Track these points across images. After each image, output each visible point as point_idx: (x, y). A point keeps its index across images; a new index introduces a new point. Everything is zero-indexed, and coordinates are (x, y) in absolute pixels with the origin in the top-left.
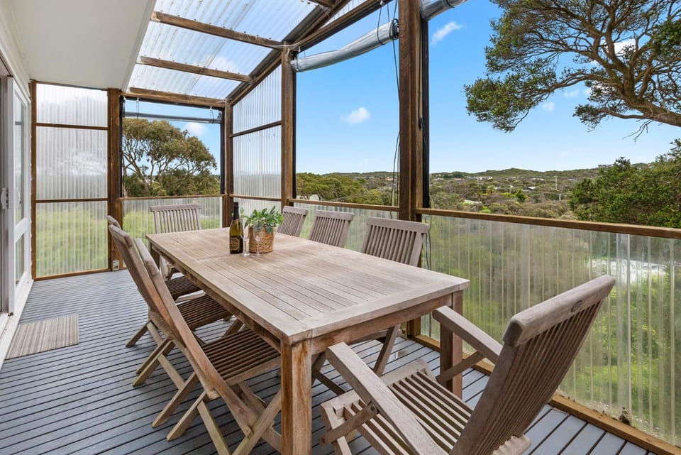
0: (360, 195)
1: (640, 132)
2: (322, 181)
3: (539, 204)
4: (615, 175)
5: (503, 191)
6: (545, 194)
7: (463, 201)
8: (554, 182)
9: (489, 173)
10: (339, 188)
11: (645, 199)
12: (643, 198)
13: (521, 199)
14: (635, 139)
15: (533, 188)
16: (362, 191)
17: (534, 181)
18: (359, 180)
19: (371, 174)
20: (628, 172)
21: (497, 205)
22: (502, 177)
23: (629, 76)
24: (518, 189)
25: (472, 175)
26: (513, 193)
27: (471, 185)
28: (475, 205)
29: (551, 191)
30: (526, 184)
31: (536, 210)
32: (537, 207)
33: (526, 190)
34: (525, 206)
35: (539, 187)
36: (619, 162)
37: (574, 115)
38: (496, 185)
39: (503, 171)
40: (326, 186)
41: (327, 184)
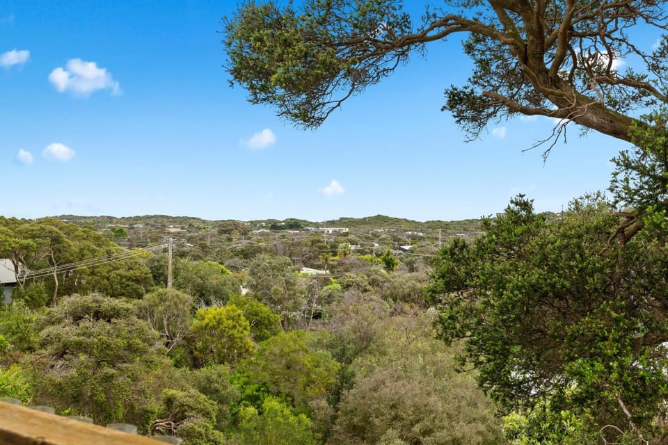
0: (105, 261)
1: (554, 138)
2: (20, 232)
3: (414, 274)
4: (509, 231)
5: (362, 252)
6: (424, 258)
7: (299, 270)
8: (437, 239)
9: (343, 222)
10: (59, 246)
11: (563, 286)
12: (558, 286)
13: (389, 265)
14: (545, 156)
15: (407, 247)
16: (108, 252)
17: (409, 237)
18: (113, 230)
19: (138, 219)
20: (532, 226)
21: (352, 276)
22: (362, 229)
23: (535, 27)
24: (386, 249)
25: (317, 225)
26: (378, 255)
27: (313, 242)
28: (317, 277)
29: (432, 253)
30: (397, 242)
31: (409, 284)
32: (410, 279)
33: (398, 252)
34: (394, 277)
35: (415, 246)
36: (517, 204)
37: (444, 108)
38: (353, 243)
39: (365, 219)
40: (30, 241)
41: (33, 237)
